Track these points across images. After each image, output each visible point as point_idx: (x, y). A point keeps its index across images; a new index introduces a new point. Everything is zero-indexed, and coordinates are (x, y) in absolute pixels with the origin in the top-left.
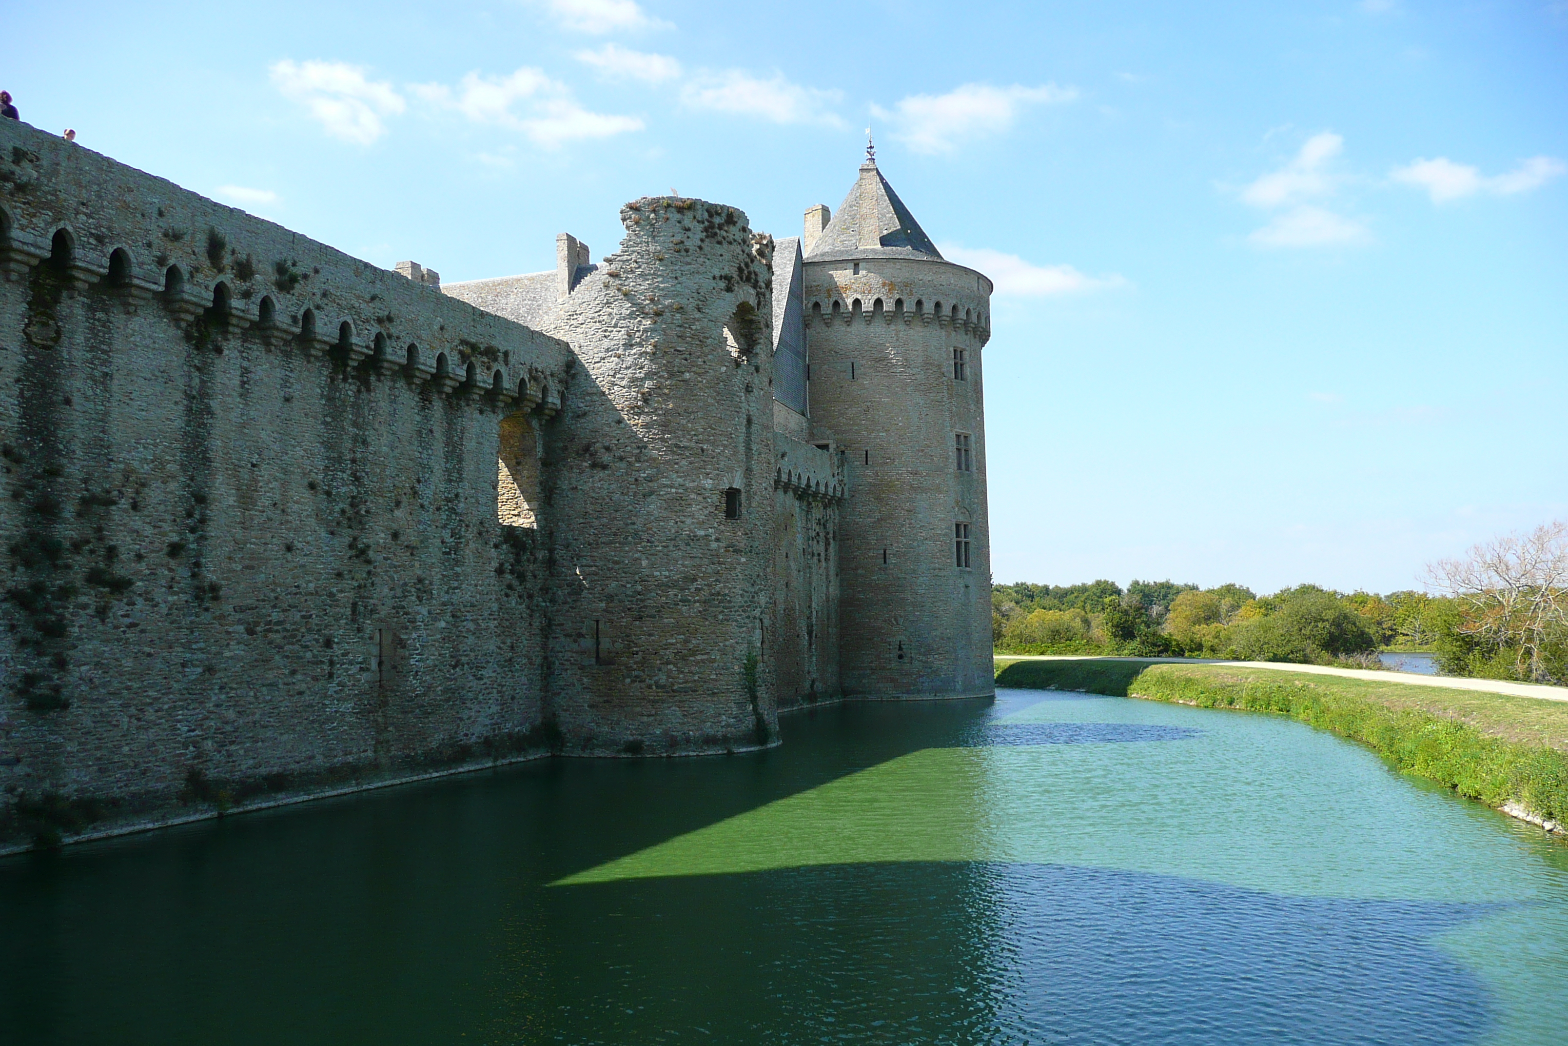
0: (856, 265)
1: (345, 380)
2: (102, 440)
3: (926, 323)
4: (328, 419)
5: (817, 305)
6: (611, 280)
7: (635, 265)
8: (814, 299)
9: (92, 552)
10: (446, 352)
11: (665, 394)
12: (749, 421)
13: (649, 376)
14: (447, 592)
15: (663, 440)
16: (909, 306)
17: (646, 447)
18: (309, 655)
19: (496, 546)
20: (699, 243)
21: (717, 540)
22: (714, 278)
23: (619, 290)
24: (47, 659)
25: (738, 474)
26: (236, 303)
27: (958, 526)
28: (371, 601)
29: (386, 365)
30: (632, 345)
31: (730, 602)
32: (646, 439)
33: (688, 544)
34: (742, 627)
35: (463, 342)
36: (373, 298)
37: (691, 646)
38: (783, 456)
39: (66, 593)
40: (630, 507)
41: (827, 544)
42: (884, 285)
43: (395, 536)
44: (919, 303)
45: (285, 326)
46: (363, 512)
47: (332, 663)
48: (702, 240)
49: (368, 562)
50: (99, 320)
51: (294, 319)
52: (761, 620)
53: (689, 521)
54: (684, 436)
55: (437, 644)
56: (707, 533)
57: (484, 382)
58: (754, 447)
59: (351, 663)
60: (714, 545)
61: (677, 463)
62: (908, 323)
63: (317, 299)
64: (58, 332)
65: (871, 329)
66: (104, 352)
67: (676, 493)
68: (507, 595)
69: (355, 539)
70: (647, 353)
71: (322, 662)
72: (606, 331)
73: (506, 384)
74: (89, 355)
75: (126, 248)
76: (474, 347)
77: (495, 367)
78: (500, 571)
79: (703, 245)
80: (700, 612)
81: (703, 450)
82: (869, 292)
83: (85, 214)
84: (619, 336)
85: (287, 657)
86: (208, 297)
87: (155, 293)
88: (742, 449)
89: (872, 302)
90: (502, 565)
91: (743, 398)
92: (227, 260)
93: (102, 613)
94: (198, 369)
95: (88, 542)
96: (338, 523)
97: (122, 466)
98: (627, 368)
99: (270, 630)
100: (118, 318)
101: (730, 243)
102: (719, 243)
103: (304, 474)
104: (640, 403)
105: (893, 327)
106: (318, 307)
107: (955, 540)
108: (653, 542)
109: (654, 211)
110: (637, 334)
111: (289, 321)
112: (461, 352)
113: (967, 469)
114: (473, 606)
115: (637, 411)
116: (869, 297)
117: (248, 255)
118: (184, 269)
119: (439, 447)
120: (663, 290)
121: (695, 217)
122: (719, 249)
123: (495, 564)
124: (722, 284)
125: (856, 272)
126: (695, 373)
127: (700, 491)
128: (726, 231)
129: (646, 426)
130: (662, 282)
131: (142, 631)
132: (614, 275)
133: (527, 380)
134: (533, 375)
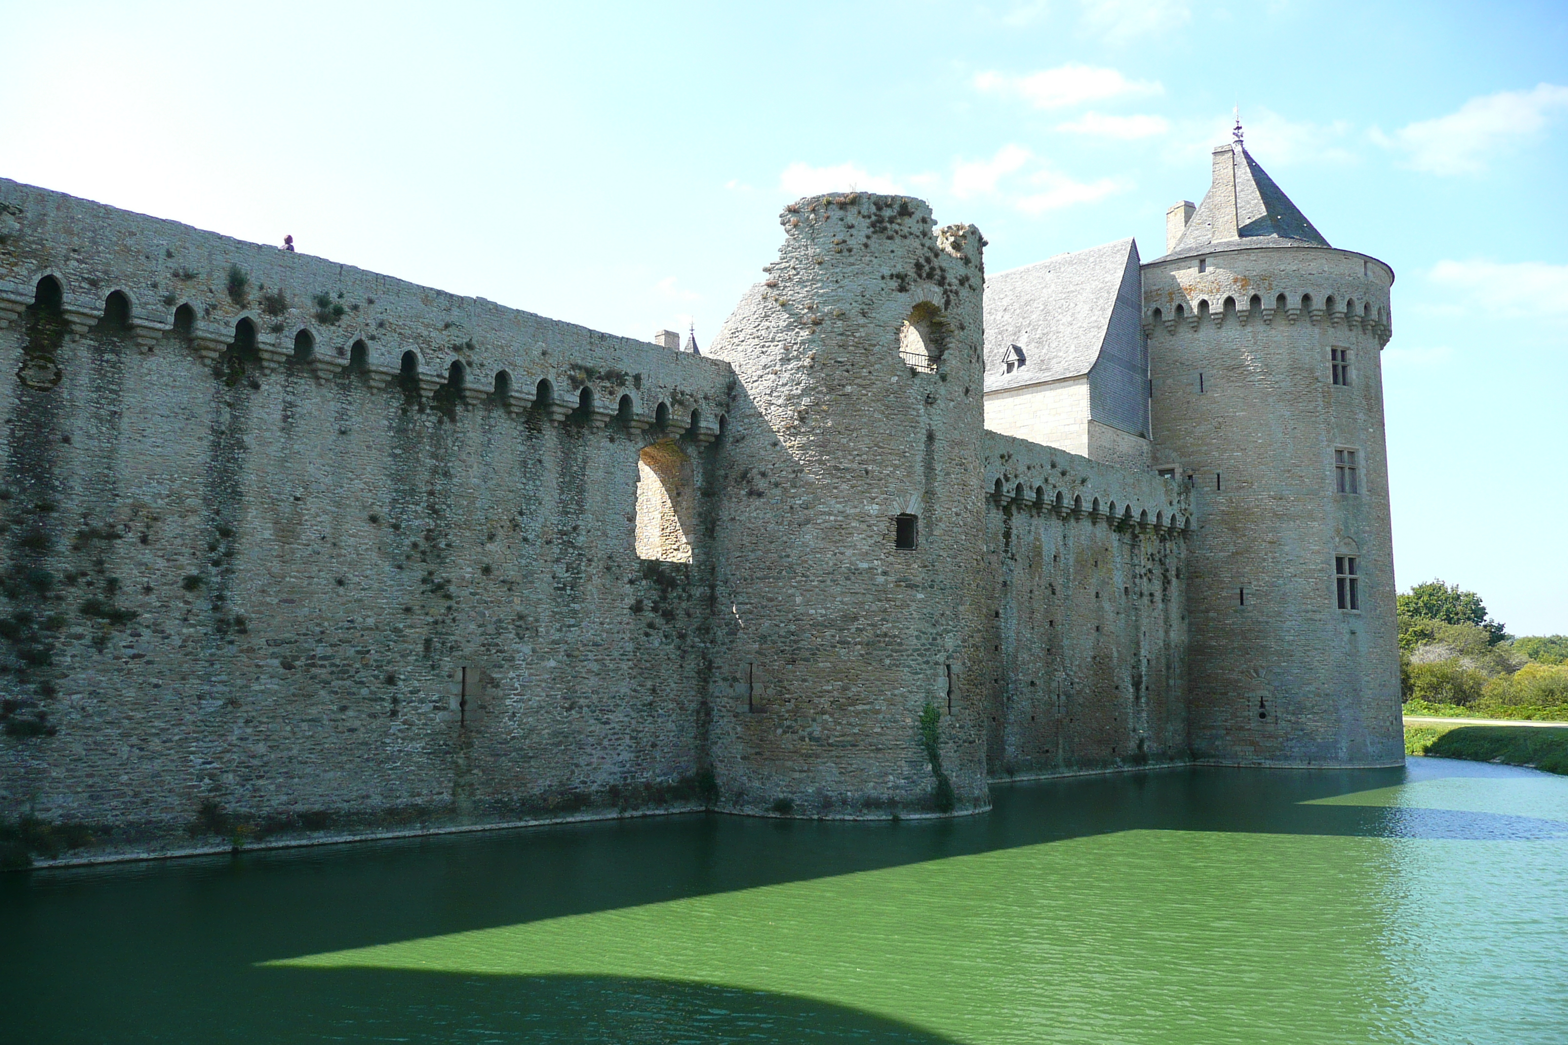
0: (1202, 261)
1: (421, 410)
2: (107, 476)
3: (1292, 320)
4: (398, 451)
5: (1157, 312)
6: (769, 290)
7: (794, 272)
8: (1154, 306)
9: (89, 584)
10: (551, 378)
11: (823, 411)
12: (931, 437)
13: (806, 392)
14: (560, 630)
15: (820, 462)
16: (1268, 302)
17: (802, 471)
18: (364, 691)
19: (631, 582)
20: (865, 240)
21: (885, 573)
22: (883, 278)
23: (776, 300)
24: (32, 687)
25: (914, 498)
26: (264, 338)
27: (1339, 561)
28: (452, 638)
29: (468, 393)
30: (789, 360)
31: (900, 644)
32: (802, 462)
33: (847, 579)
34: (917, 673)
35: (574, 367)
36: (447, 326)
37: (850, 695)
39: (55, 624)
40: (785, 538)
42: (1236, 281)
43: (487, 570)
44: (1281, 298)
45: (327, 358)
46: (442, 546)
47: (395, 701)
48: (868, 237)
49: (448, 597)
50: (107, 361)
51: (341, 351)
52: (948, 667)
53: (849, 552)
54: (844, 457)
55: (544, 685)
56: (871, 565)
57: (606, 408)
58: (938, 467)
59: (422, 701)
60: (881, 579)
61: (836, 488)
62: (1268, 322)
63: (372, 330)
64: (59, 375)
65: (1223, 333)
66: (112, 391)
67: (836, 521)
68: (647, 635)
69: (431, 573)
70: (804, 367)
71: (383, 700)
72: (763, 346)
73: (638, 408)
74: (94, 395)
75: (126, 290)
76: (590, 373)
77: (621, 392)
78: (637, 608)
79: (869, 242)
80: (862, 655)
81: (867, 472)
82: (1218, 290)
83: (77, 260)
84: (777, 351)
85: (336, 693)
86: (229, 333)
87: (164, 332)
88: (919, 468)
89: (1222, 301)
90: (639, 602)
91: (922, 411)
92: (253, 295)
93: (100, 643)
94: (229, 405)
95: (84, 574)
96: (408, 557)
97: (131, 501)
98: (784, 385)
99: (313, 665)
100: (131, 359)
101: (905, 237)
102: (890, 238)
103: (364, 507)
104: (796, 423)
105: (1249, 329)
106: (373, 338)
107: (1335, 576)
108: (807, 577)
109: (813, 210)
110: (795, 347)
111: (334, 353)
112: (572, 379)
113: (1354, 490)
114: (595, 644)
115: (792, 431)
116: (1218, 296)
117: (280, 290)
118: (198, 307)
119: (551, 477)
120: (822, 295)
121: (859, 213)
122: (889, 245)
123: (630, 601)
124: (894, 284)
125: (1202, 270)
126: (859, 385)
127: (862, 518)
128: (900, 224)
129: (803, 447)
130: (821, 288)
131: (149, 663)
132: (772, 286)
133: (668, 404)
134: (678, 399)
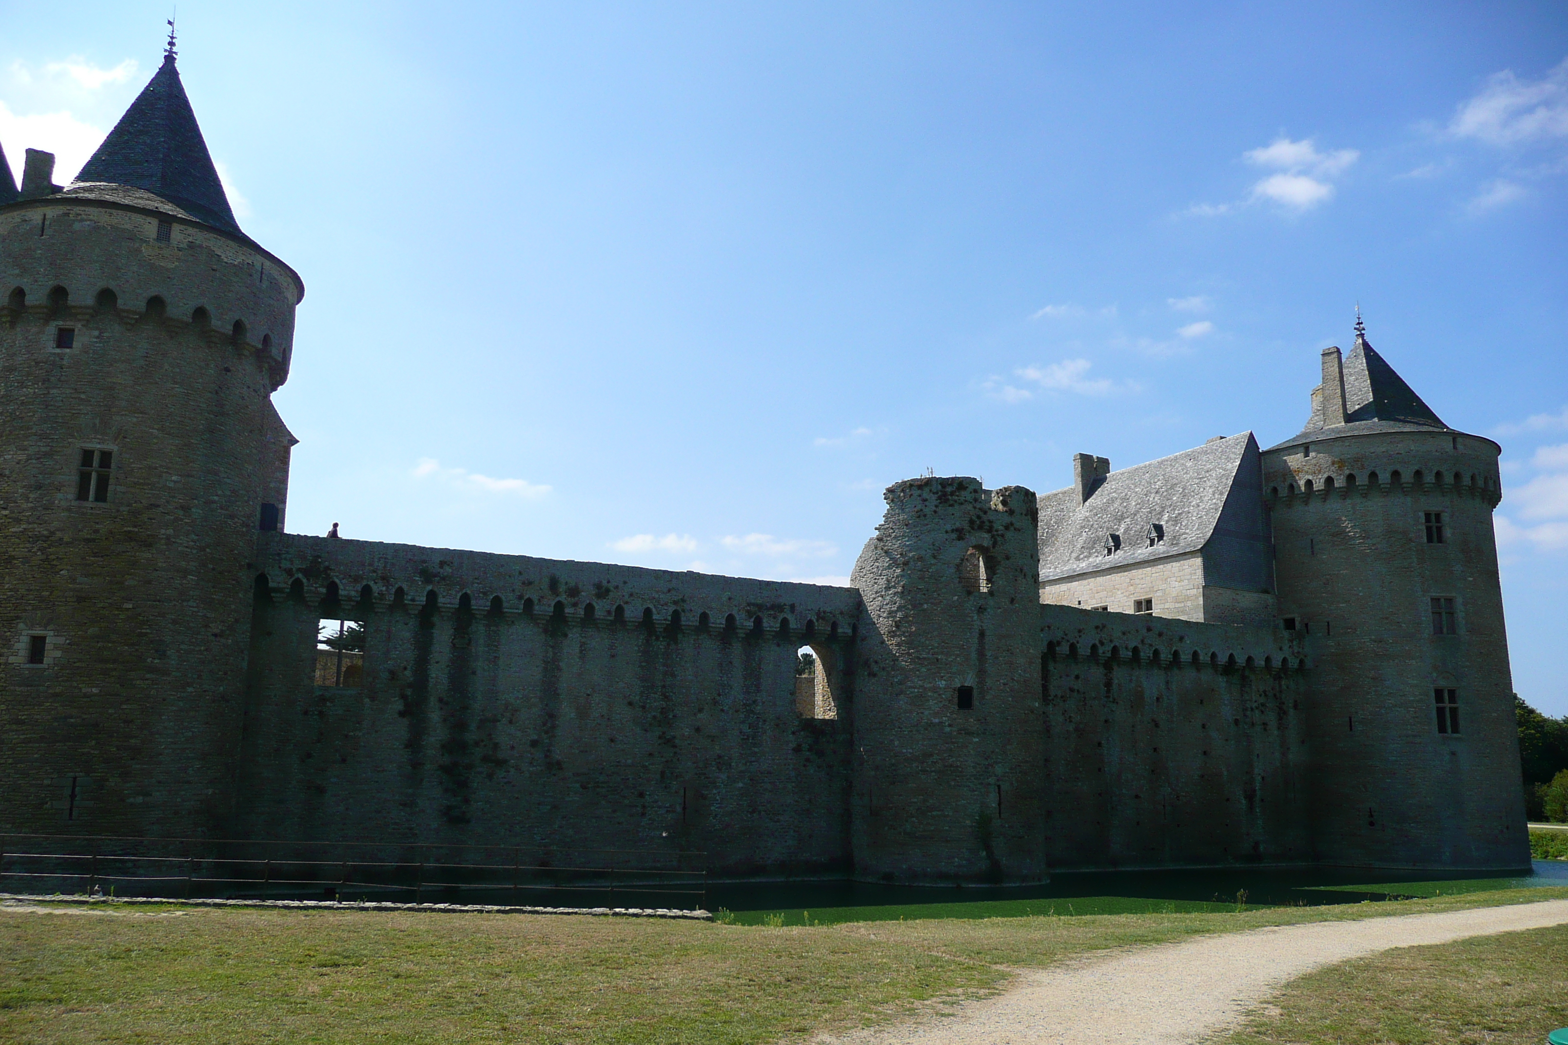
0: (1306, 448)
1: (657, 639)
2: (493, 690)
3: (1386, 492)
4: (643, 664)
5: (1275, 490)
6: (879, 543)
7: (892, 531)
8: (1272, 485)
9: (485, 746)
10: (735, 613)
11: (910, 621)
12: (982, 634)
13: (899, 609)
14: (746, 764)
15: (909, 654)
16: (1362, 480)
17: (897, 660)
18: (626, 802)
19: (793, 733)
20: (934, 508)
21: (950, 725)
22: (947, 532)
23: (882, 549)
24: (459, 798)
25: (970, 676)
26: (568, 610)
27: (1439, 693)
28: (678, 770)
29: (683, 628)
30: (890, 588)
31: (961, 772)
32: (897, 654)
33: (926, 729)
34: (974, 791)
35: (749, 604)
36: (669, 591)
37: (928, 804)
38: (1181, 639)
39: (470, 767)
40: (889, 704)
41: (1282, 713)
42: (1333, 463)
43: (698, 730)
44: (1373, 475)
45: (602, 617)
46: (671, 717)
47: (644, 807)
48: (936, 506)
49: (675, 746)
50: (492, 631)
51: (609, 612)
52: (999, 787)
53: (927, 712)
54: (923, 651)
55: (735, 798)
56: (941, 720)
57: (770, 627)
58: (989, 654)
59: (659, 807)
60: (948, 729)
61: (918, 671)
62: (1365, 496)
63: (626, 598)
64: (470, 640)
65: (1327, 506)
66: (495, 646)
67: (918, 692)
68: (805, 766)
69: (664, 733)
70: (898, 592)
71: (637, 806)
72: (875, 579)
73: (793, 625)
74: (486, 649)
75: (500, 595)
76: (760, 607)
77: (781, 616)
78: (797, 750)
79: (937, 510)
80: (936, 779)
81: (937, 660)
82: (1320, 472)
83: (478, 583)
84: (882, 582)
85: (610, 802)
86: (551, 610)
87: (519, 614)
88: (974, 655)
89: (1322, 481)
90: (799, 745)
91: (975, 618)
92: (562, 588)
93: (490, 776)
94: (552, 647)
95: (482, 741)
96: (651, 724)
97: (503, 702)
98: (887, 604)
99: (598, 787)
100: (503, 629)
101: (962, 504)
102: (952, 505)
103: (625, 697)
104: (894, 629)
105: (1349, 501)
106: (627, 603)
107: (1434, 705)
108: (901, 728)
109: (903, 491)
110: (893, 580)
111: (606, 614)
112: (748, 611)
113: (1452, 633)
114: (769, 773)
115: (892, 634)
116: (1320, 476)
117: (576, 583)
118: (535, 599)
119: (738, 672)
120: (908, 546)
121: (931, 491)
122: (950, 510)
123: (792, 745)
124: (954, 536)
125: (1307, 455)
126: (932, 603)
127: (935, 689)
128: (957, 496)
129: (898, 645)
130: (908, 541)
131: (514, 786)
132: (879, 539)
133: (815, 621)
134: (821, 616)
